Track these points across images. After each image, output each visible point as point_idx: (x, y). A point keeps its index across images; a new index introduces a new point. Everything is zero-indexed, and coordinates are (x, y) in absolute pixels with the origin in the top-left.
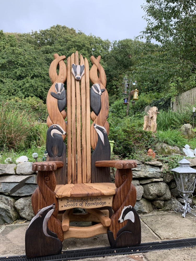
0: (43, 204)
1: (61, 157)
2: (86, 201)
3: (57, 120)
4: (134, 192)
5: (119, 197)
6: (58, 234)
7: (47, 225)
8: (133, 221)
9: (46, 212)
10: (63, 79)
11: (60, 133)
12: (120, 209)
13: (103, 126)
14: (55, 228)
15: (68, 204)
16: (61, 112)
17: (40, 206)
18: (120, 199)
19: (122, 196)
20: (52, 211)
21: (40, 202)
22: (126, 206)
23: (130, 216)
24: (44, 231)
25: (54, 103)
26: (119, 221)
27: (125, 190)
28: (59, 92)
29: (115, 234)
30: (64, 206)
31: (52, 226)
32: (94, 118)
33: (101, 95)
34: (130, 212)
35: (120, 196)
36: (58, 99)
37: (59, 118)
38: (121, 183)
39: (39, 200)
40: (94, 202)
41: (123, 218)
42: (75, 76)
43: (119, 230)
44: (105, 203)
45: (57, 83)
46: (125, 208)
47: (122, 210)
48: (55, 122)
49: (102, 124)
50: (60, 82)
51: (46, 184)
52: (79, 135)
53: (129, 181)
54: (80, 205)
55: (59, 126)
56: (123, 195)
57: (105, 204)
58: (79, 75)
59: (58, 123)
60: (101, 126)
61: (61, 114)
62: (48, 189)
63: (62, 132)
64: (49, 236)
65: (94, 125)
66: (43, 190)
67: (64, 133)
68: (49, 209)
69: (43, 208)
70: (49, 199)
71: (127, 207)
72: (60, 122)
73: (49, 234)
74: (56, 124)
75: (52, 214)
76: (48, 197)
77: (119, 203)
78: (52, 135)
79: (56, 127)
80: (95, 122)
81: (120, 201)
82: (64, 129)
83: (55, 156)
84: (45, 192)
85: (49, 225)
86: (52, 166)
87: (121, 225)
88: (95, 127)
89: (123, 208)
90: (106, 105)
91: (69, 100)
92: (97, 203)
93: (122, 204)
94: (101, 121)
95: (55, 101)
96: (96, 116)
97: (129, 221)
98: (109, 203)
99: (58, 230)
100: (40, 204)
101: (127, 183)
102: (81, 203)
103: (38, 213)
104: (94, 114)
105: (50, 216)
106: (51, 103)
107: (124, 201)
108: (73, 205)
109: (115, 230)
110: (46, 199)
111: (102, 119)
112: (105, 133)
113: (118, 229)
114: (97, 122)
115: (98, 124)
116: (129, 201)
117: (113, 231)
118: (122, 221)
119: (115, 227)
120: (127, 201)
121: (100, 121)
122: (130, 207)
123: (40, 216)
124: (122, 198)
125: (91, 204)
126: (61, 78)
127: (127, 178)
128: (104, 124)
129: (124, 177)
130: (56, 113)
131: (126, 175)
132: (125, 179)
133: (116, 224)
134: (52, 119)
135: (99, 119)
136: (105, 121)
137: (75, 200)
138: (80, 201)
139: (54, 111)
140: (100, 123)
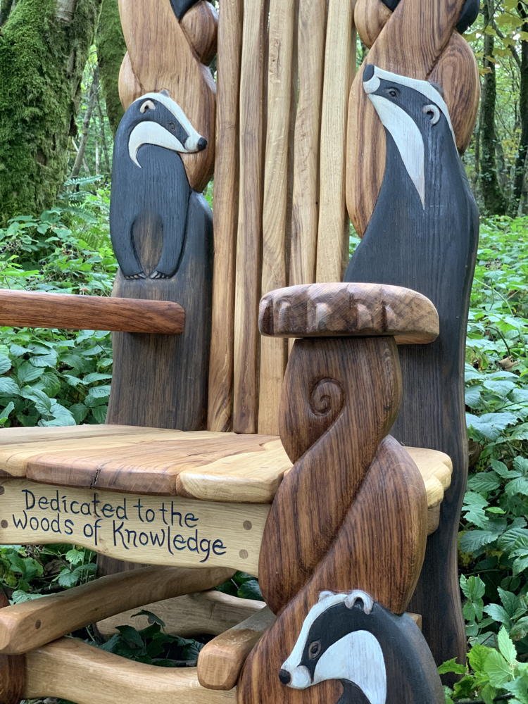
1: (173, 280)
2: (115, 517)
3: (161, 69)
4: (392, 504)
5: (289, 521)
8: (377, 697)
11: (170, 141)
12: (297, 603)
13: (428, 75)
15: (30, 513)
16: (180, 18)
18: (289, 538)
19: (304, 520)
22: (336, 593)
23: (359, 661)
26: (285, 678)
27: (325, 484)
30: (11, 522)
32: (373, 26)
35: (296, 515)
37: (168, 56)
40: (156, 527)
41: (309, 663)
44: (218, 544)
46: (328, 600)
47: (307, 613)
48: (149, 84)
49: (417, 61)
52: (278, 146)
53: (354, 427)
54: (88, 531)
55: (169, 99)
56: (310, 513)
57: (217, 550)
59: (164, 83)
60: (415, 76)
61: (183, 28)
63: (182, 136)
65: (369, 74)
67: (194, 137)
71: (340, 598)
72: (175, 80)
74: (155, 91)
78: (133, 154)
79: (151, 105)
80: (377, 51)
81: (292, 552)
82: (195, 119)
83: (148, 272)
87: (296, 702)
88: (373, 84)
89: (316, 600)
92: (172, 537)
94: (412, 39)
96: (384, 11)
97: (348, 690)
98: (243, 554)
101: (341, 438)
102: (93, 525)
104: (372, 2)
107: (321, 554)
108: (55, 524)
111: (422, 30)
112: (436, 119)
114: (388, 51)
115: (397, 62)
116: (352, 563)
118: (300, 679)
119: (260, 699)
120: (338, 555)
121: (406, 39)
122: (359, 600)
124: (302, 534)
125: (144, 539)
127: (343, 404)
128: (435, 62)
129: (323, 397)
130: (153, 28)
131: (338, 384)
132: (330, 413)
133: (265, 688)
134: (135, 66)
135: (400, 26)
136: (440, 36)
137: (61, 500)
138: (85, 509)
139: (144, 16)
140: (409, 55)
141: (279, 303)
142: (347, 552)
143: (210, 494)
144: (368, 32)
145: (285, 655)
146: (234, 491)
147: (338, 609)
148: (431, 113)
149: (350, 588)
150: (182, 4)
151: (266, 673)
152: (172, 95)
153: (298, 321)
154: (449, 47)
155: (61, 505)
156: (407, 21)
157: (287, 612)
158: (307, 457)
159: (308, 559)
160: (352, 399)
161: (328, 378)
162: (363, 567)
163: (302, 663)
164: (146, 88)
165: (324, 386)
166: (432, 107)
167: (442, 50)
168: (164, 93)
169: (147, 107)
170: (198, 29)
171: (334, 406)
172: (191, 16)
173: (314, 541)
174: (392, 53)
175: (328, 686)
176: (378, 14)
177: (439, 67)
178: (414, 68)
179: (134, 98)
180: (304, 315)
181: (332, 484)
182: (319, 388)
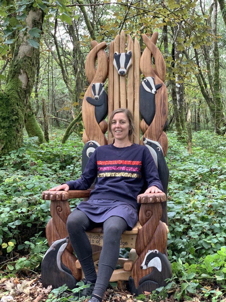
0: (56, 236)
3: (94, 135)
4: (162, 233)
6: (73, 270)
7: (60, 259)
8: (160, 269)
9: (59, 245)
10: (101, 78)
12: (144, 253)
13: (157, 141)
14: (69, 264)
16: (99, 123)
17: (54, 238)
19: (145, 237)
20: (65, 244)
21: (53, 234)
23: (156, 263)
24: (58, 265)
25: (90, 112)
26: (142, 268)
28: (97, 96)
29: (136, 282)
31: (66, 261)
32: (145, 129)
33: (155, 94)
34: (155, 258)
35: (143, 236)
36: (95, 106)
37: (96, 132)
38: (145, 221)
39: (52, 231)
41: (146, 264)
42: (118, 70)
43: (141, 278)
44: (126, 243)
45: (94, 84)
46: (150, 252)
47: (146, 255)
48: (91, 138)
49: (155, 137)
50: (98, 81)
51: (59, 214)
53: (154, 219)
55: (97, 143)
56: (146, 235)
58: (123, 68)
59: (95, 138)
60: (155, 141)
61: (99, 126)
62: (61, 220)
64: (63, 271)
65: (144, 139)
66: (56, 221)
68: (62, 242)
69: (56, 240)
70: (62, 231)
71: (152, 251)
72: (98, 138)
73: (63, 269)
74: (93, 140)
76: (61, 229)
77: (141, 245)
78: (88, 155)
79: (92, 144)
80: (146, 135)
81: (143, 243)
84: (58, 223)
85: (63, 260)
87: (144, 272)
89: (148, 252)
90: (162, 109)
91: (110, 105)
93: (145, 247)
94: (154, 133)
95: (92, 108)
96: (147, 126)
97: (154, 268)
99: (72, 267)
100: (54, 236)
101: (152, 221)
102: (98, 241)
103: (51, 245)
104: (145, 123)
105: (63, 250)
106: (86, 112)
107: (148, 243)
109: (136, 277)
110: (59, 231)
111: (156, 131)
112: (160, 150)
113: (141, 276)
114: (148, 135)
115: (150, 137)
116: (154, 245)
117: (134, 277)
118: (145, 267)
119: (137, 272)
120: (152, 243)
121: (152, 132)
122: (156, 251)
123: (54, 248)
124: (145, 239)
126: (99, 76)
127: (152, 215)
128: (159, 138)
129: (148, 214)
130: (92, 126)
131: (151, 211)
132: (149, 217)
133: (137, 270)
134: (88, 134)
135: (151, 130)
136: (160, 132)
137: (91, 236)
138: (97, 237)
139: (90, 123)
140: (153, 136)
141: (143, 198)
142: (153, 243)
144: (143, 129)
145: (141, 263)
147: (152, 253)
148: (158, 149)
149: (154, 249)
150: (99, 121)
151: (138, 267)
152: (97, 141)
153: (146, 201)
154: (162, 135)
155: (91, 237)
156: (152, 128)
157: (142, 255)
158: (145, 225)
159: (146, 244)
160: (154, 214)
161: (149, 210)
162: (156, 245)
163: (145, 264)
164: (91, 139)
165: (148, 212)
166: (159, 148)
167: (160, 135)
168: (95, 141)
169: (91, 144)
170: (103, 127)
171: (150, 215)
172: (101, 123)
173: (147, 241)
174: (149, 135)
175: (150, 268)
176: (146, 126)
177: (160, 139)
178: (154, 139)
179: (87, 141)
180: (147, 200)
181: (150, 230)
182: (147, 212)
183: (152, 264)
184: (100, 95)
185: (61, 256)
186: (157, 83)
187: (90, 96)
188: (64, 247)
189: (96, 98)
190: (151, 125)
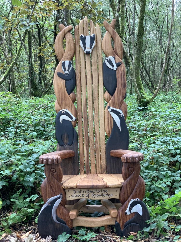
0: (51, 193)
2: (92, 193)
3: (66, 105)
4: (142, 185)
5: (126, 189)
6: (66, 221)
7: (55, 212)
8: (141, 214)
9: (55, 201)
10: (70, 56)
11: (69, 119)
12: (127, 202)
13: (120, 108)
14: (63, 216)
15: (75, 194)
16: (69, 95)
17: (49, 196)
18: (126, 192)
19: (128, 189)
20: (60, 200)
21: (48, 192)
22: (133, 199)
23: (138, 209)
24: (53, 218)
25: (61, 85)
26: (126, 213)
27: (131, 183)
28: (67, 72)
29: (122, 225)
30: (71, 196)
31: (61, 214)
32: (109, 99)
33: (116, 71)
34: (137, 205)
35: (127, 189)
36: (66, 80)
37: (67, 102)
38: (128, 176)
39: (47, 190)
40: (100, 193)
42: (85, 50)
43: (126, 222)
44: (112, 195)
45: (64, 61)
46: (133, 201)
48: (63, 107)
49: (118, 106)
50: (67, 59)
51: (53, 175)
52: (91, 120)
53: (136, 174)
54: (87, 196)
55: (68, 111)
56: (129, 188)
57: (111, 196)
58: (88, 49)
59: (67, 107)
61: (70, 97)
62: (55, 180)
63: (72, 118)
64: (58, 222)
65: (109, 108)
66: (51, 181)
67: (74, 119)
68: (57, 198)
69: (51, 197)
70: (56, 189)
71: (135, 200)
72: (69, 107)
73: (58, 221)
74: (65, 109)
75: (60, 203)
76: (55, 187)
77: (126, 196)
78: (61, 121)
80: (110, 104)
81: (127, 194)
82: (74, 115)
83: (66, 145)
84: (53, 183)
85: (58, 213)
86: (56, 159)
87: (128, 217)
88: (110, 110)
89: (130, 201)
90: (122, 83)
91: (78, 79)
92: (103, 194)
93: (129, 197)
94: (116, 102)
95: (62, 82)
96: (111, 96)
97: (136, 213)
98: (116, 196)
99: (66, 218)
100: (49, 194)
101: (134, 176)
102: (88, 194)
103: (47, 201)
104: (108, 95)
105: (58, 205)
106: (58, 85)
107: (131, 194)
108: (80, 195)
109: (121, 222)
110: (54, 189)
111: (118, 100)
113: (125, 220)
114: (112, 104)
115: (114, 106)
116: (136, 194)
117: (119, 222)
118: (129, 213)
119: (122, 218)
122: (138, 200)
123: (49, 204)
124: (128, 191)
125: (98, 196)
126: (68, 55)
127: (134, 171)
128: (121, 106)
129: (131, 170)
130: (64, 97)
131: (133, 168)
132: (132, 172)
133: (123, 216)
134: (60, 104)
135: (114, 100)
136: (121, 102)
137: (81, 191)
138: (86, 192)
139: (62, 94)
140: (116, 105)
142: (135, 193)
143: (113, 187)
144: (108, 100)
146: (117, 186)
147: (134, 202)
148: (121, 115)
150: (69, 92)
151: (123, 213)
152: (69, 110)
154: (123, 104)
155: (81, 192)
157: (125, 203)
158: (128, 179)
159: (129, 194)
160: (135, 170)
161: (131, 167)
162: (138, 195)
163: (129, 211)
164: (63, 108)
166: (121, 114)
167: (122, 104)
168: (67, 110)
169: (63, 112)
170: (73, 98)
171: (132, 171)
172: (71, 95)
173: (130, 192)
174: (113, 104)
175: (133, 213)
176: (110, 97)
177: (121, 107)
178: (117, 107)
181: (133, 183)
183: (134, 210)
184: (69, 71)
185: (56, 210)
186: (117, 61)
187: (60, 71)
188: (58, 202)
189: (66, 74)
190: (114, 96)
